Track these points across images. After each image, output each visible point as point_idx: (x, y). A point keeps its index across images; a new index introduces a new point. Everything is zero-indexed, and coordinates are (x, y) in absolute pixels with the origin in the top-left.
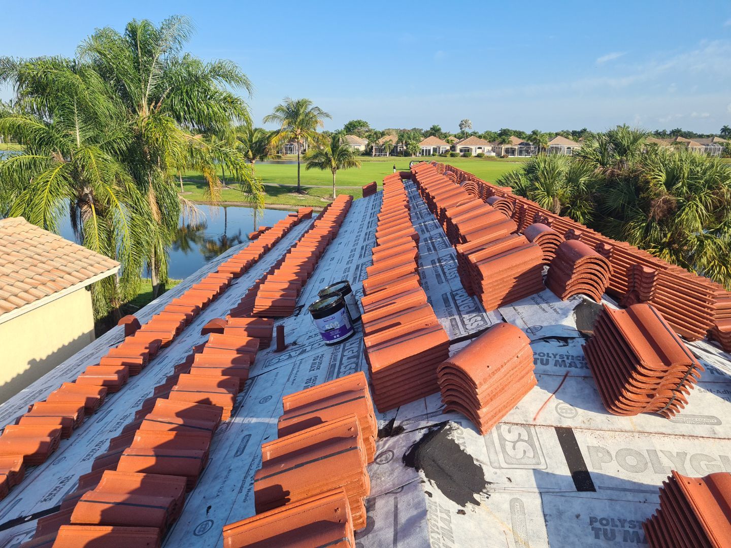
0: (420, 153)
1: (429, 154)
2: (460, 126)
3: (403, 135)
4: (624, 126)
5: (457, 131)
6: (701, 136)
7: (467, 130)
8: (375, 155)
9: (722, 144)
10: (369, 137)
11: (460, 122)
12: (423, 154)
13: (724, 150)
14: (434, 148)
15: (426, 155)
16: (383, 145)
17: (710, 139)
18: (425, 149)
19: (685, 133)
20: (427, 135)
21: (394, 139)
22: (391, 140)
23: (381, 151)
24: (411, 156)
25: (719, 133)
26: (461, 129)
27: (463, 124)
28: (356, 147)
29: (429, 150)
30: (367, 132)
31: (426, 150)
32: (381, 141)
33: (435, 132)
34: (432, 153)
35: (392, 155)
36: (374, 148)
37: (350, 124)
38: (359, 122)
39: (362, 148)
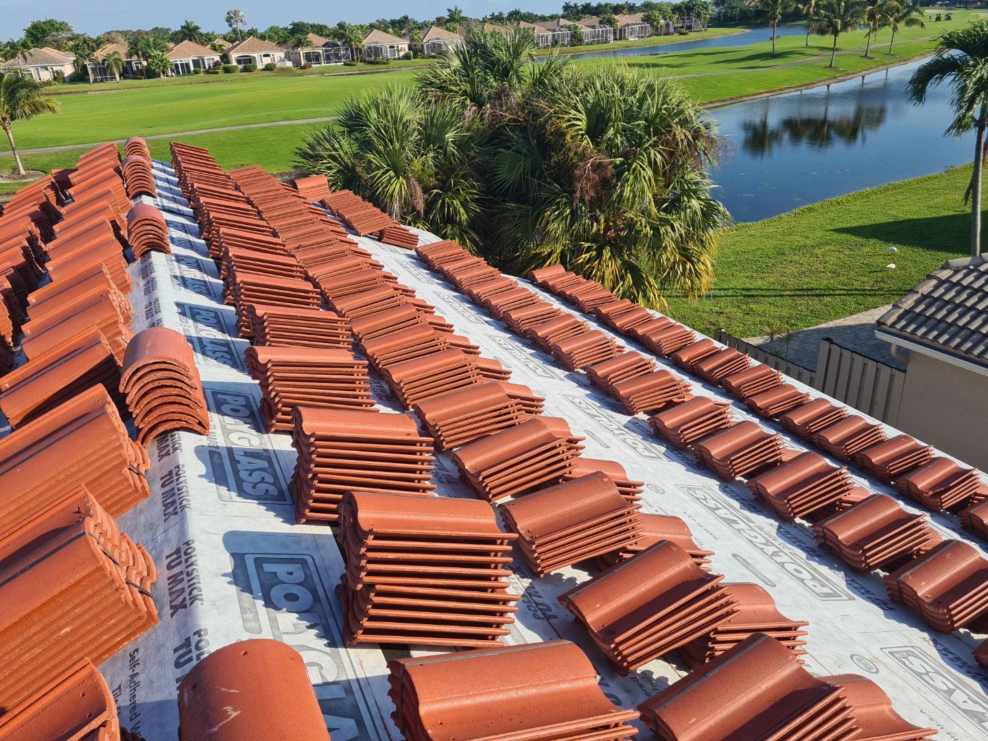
0: (172, 71)
1: (189, 71)
2: (227, 21)
3: (137, 42)
4: (456, 10)
5: (226, 29)
6: (543, 19)
7: (240, 27)
8: (95, 81)
9: (569, 28)
10: (75, 49)
11: (225, 16)
12: (178, 73)
13: (573, 36)
14: (193, 61)
15: (184, 72)
16: (104, 60)
17: (556, 21)
18: (179, 63)
19: (524, 15)
20: (178, 38)
21: (121, 49)
22: (115, 53)
23: (104, 71)
24: (159, 76)
25: (561, 12)
26: (230, 25)
27: (231, 18)
28: (55, 68)
29: (187, 65)
30: (70, 39)
31: (182, 65)
32: (99, 55)
33: (189, 33)
34: (192, 68)
35: (125, 78)
36: (89, 67)
37: (35, 27)
38: (51, 23)
39: (68, 70)
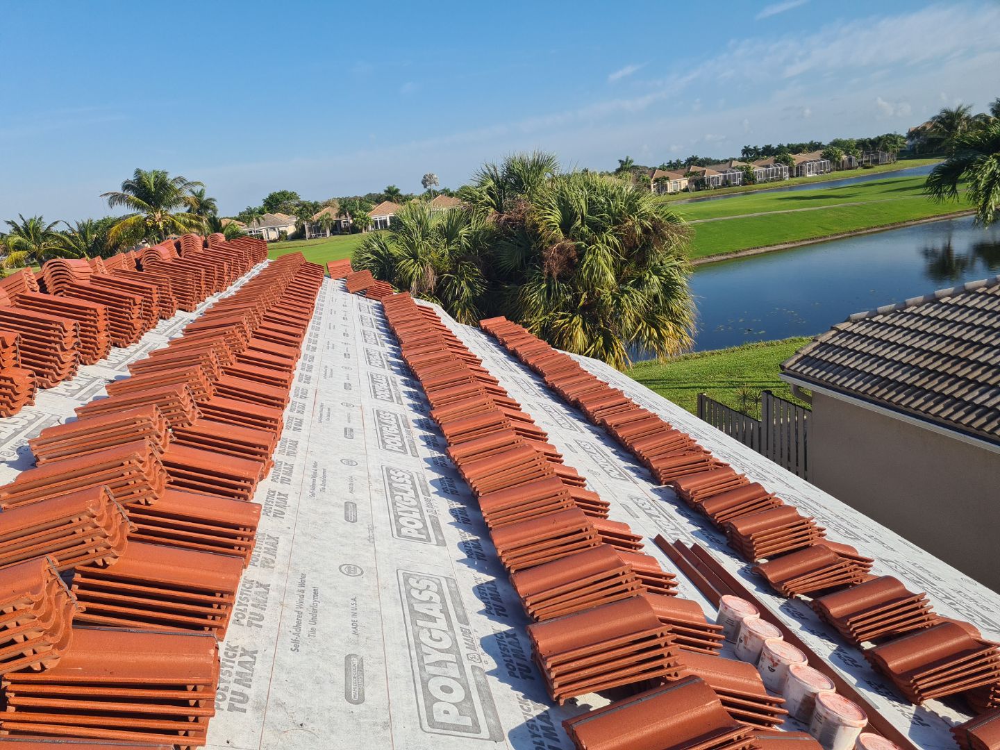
0: (372, 227)
1: (386, 226)
2: (423, 184)
4: (627, 160)
5: (421, 191)
6: (718, 162)
7: (433, 187)
8: (311, 237)
9: (741, 169)
10: (298, 213)
11: (422, 178)
12: (377, 228)
13: (744, 176)
14: (390, 217)
15: (382, 227)
16: (318, 221)
17: (728, 164)
18: (378, 220)
19: (702, 160)
20: (379, 200)
21: (332, 212)
22: (327, 214)
23: (317, 230)
24: (361, 232)
25: (740, 155)
26: (425, 187)
27: (426, 180)
28: (280, 229)
29: (385, 222)
30: (297, 205)
31: (381, 221)
32: (315, 217)
33: (392, 195)
34: (389, 224)
35: (334, 234)
36: (306, 227)
37: (272, 197)
38: (282, 194)
39: (291, 230)
